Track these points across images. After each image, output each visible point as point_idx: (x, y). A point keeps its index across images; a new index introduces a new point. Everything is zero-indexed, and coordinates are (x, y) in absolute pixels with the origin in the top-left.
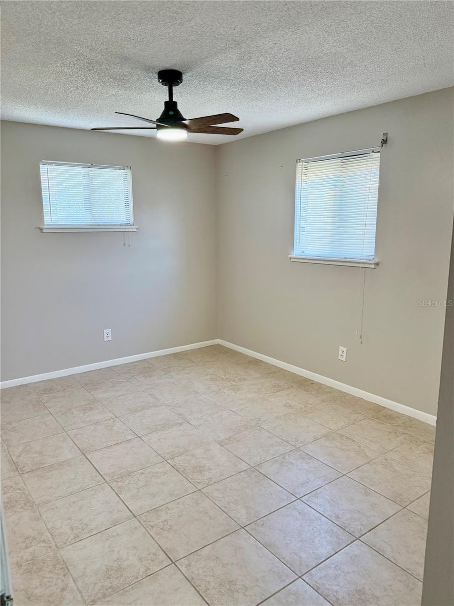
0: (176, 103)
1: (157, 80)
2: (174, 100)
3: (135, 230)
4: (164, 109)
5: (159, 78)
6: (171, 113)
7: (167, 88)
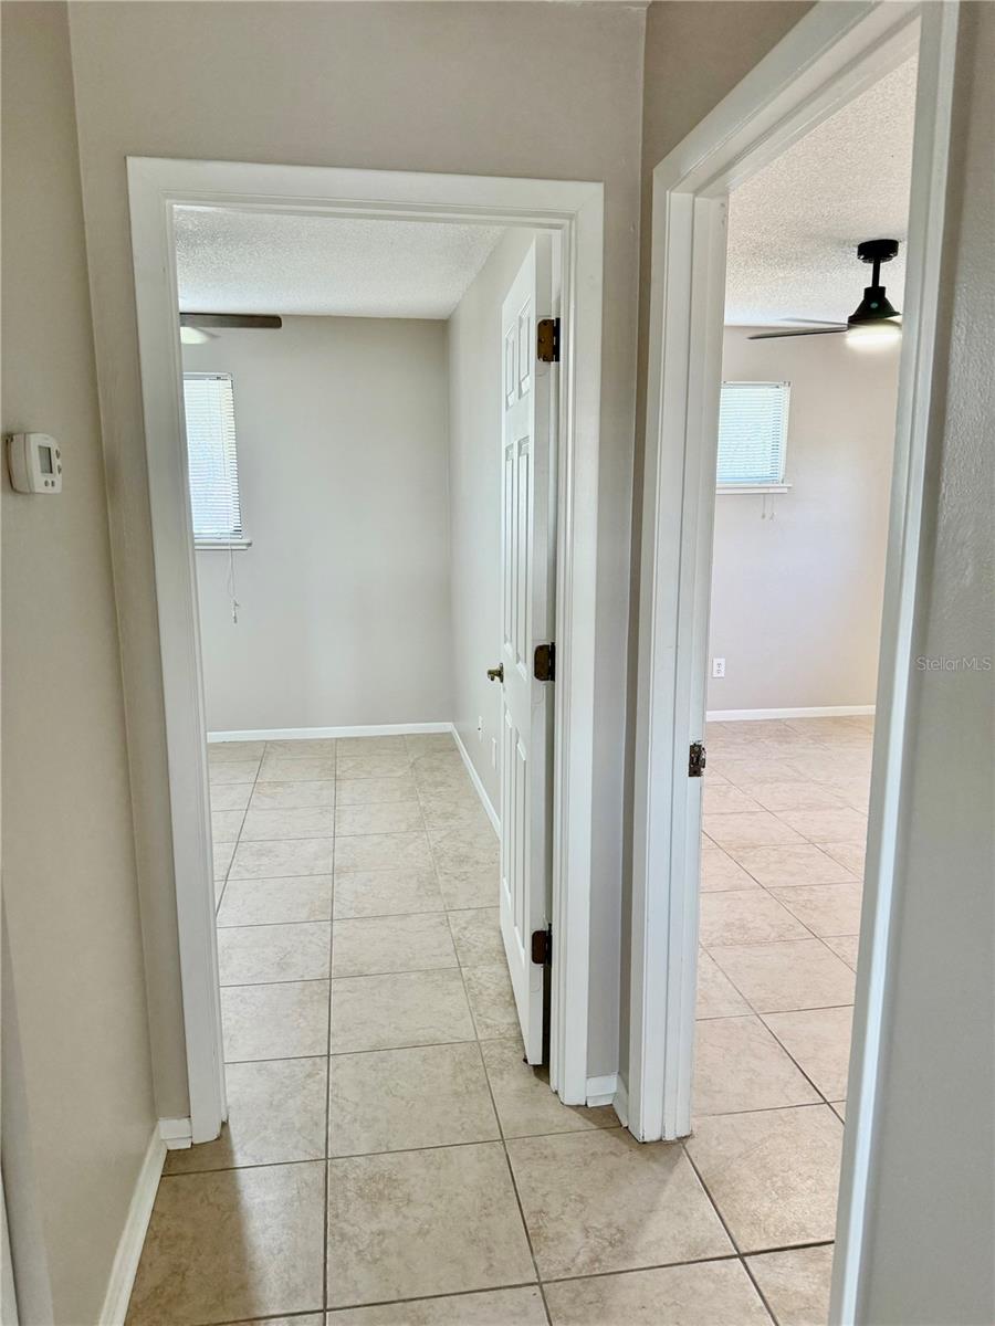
0: (883, 289)
1: (856, 254)
2: (880, 285)
3: (785, 490)
4: (862, 299)
5: (860, 254)
6: (874, 305)
7: (871, 266)
